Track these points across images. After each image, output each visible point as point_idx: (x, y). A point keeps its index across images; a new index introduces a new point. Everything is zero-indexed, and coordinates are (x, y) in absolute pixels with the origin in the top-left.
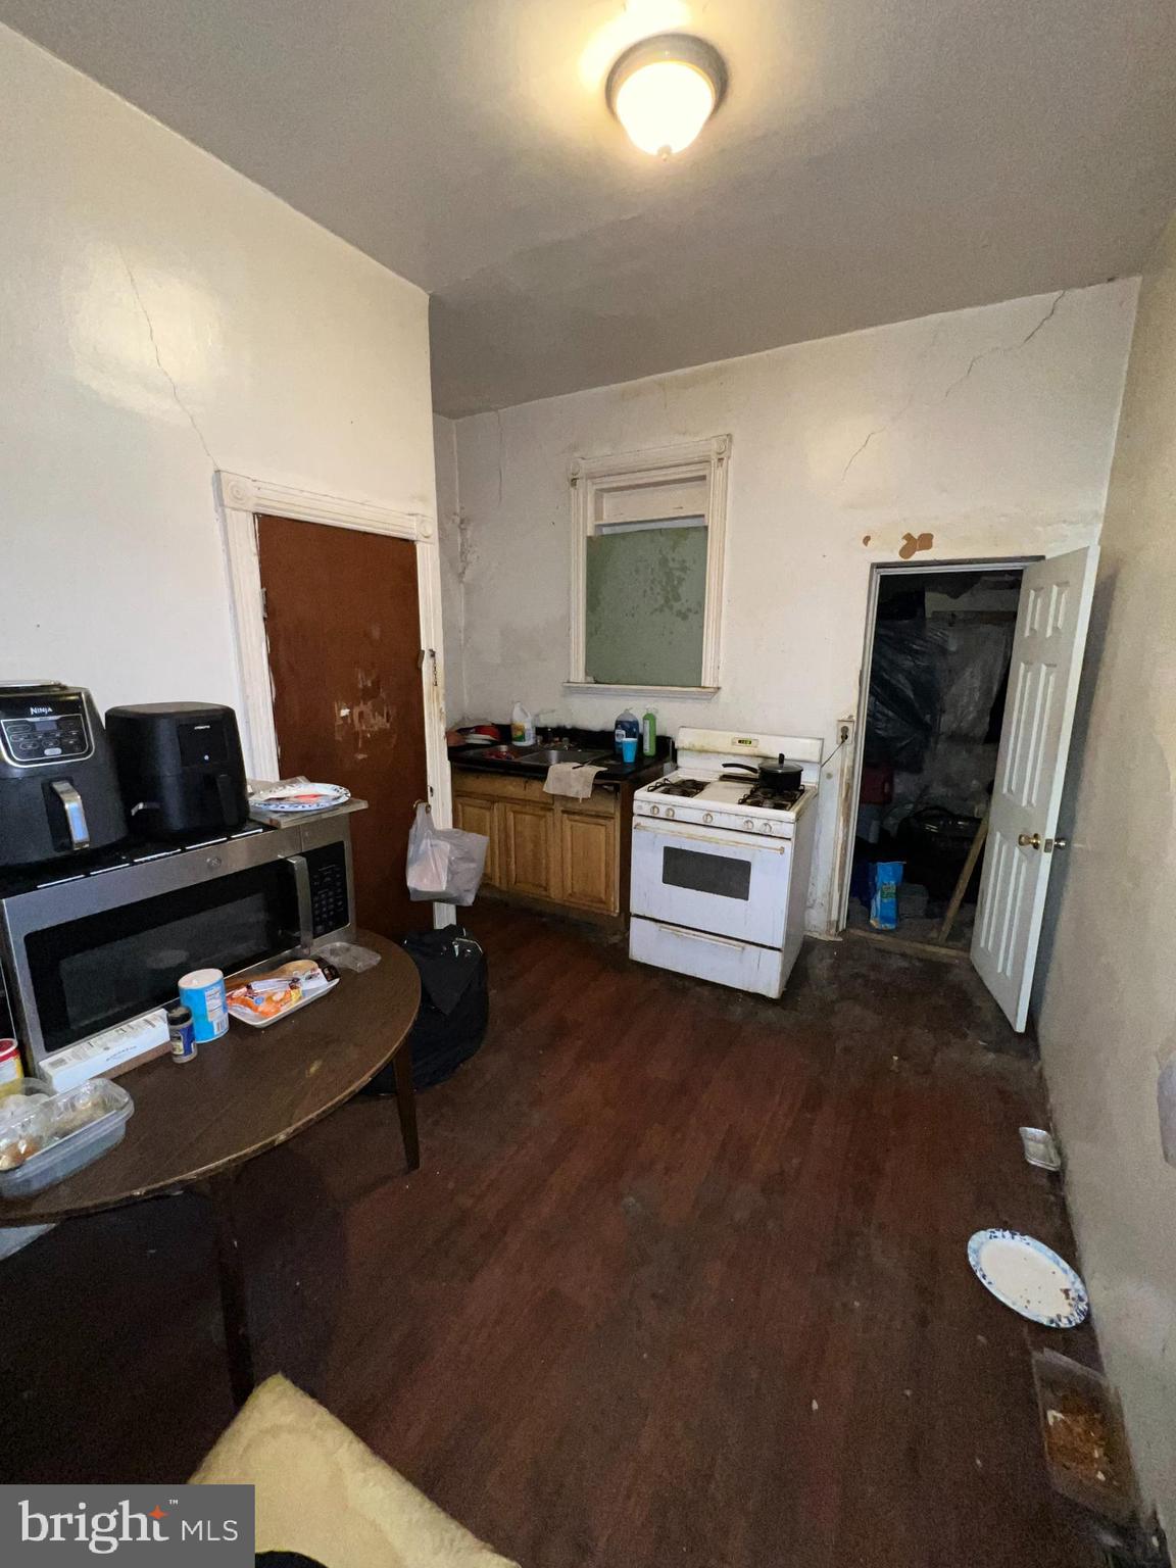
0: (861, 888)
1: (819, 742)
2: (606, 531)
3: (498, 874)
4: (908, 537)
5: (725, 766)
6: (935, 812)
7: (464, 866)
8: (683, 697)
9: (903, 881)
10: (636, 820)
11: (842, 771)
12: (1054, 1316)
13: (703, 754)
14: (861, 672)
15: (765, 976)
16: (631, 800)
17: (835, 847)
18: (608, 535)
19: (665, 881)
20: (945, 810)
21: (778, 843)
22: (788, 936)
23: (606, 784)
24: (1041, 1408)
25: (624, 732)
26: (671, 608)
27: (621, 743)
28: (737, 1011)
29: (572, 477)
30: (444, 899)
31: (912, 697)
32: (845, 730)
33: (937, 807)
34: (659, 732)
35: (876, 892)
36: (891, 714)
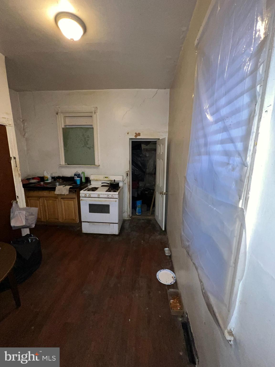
0: (134, 207)
1: (122, 176)
2: (67, 127)
3: (43, 218)
4: (136, 133)
5: (102, 183)
6: (147, 189)
7: (30, 217)
8: (90, 168)
9: (142, 204)
10: (81, 198)
11: (128, 182)
12: (171, 282)
13: (97, 181)
14: (130, 161)
15: (114, 230)
16: (79, 193)
17: (128, 198)
18: (68, 128)
19: (90, 212)
20: (149, 188)
21: (115, 200)
22: (119, 220)
23: (73, 190)
24: (169, 300)
25: (77, 177)
26: (86, 146)
27: (76, 180)
28: (109, 239)
29: (56, 112)
30: (24, 227)
31: (141, 165)
32: (127, 174)
33: (147, 188)
34: (86, 176)
35: (137, 207)
36: (137, 170)
